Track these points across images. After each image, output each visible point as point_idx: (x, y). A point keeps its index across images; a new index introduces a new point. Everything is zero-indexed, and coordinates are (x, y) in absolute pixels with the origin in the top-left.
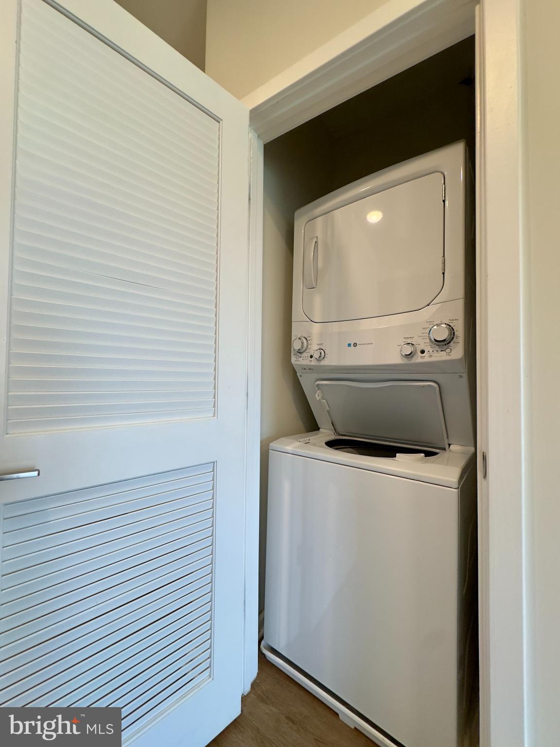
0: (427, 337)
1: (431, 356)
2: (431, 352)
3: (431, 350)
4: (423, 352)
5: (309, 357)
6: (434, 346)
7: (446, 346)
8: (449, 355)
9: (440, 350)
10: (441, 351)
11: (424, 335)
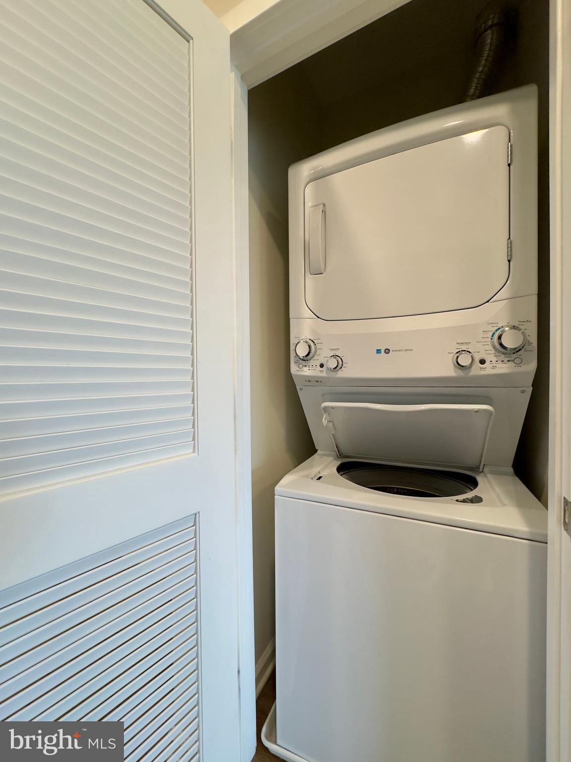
0: (489, 343)
1: (494, 367)
2: (494, 362)
3: (494, 359)
4: (482, 362)
5: (318, 366)
6: (498, 354)
7: (515, 356)
8: (518, 366)
9: (506, 359)
10: (508, 361)
11: (486, 340)
